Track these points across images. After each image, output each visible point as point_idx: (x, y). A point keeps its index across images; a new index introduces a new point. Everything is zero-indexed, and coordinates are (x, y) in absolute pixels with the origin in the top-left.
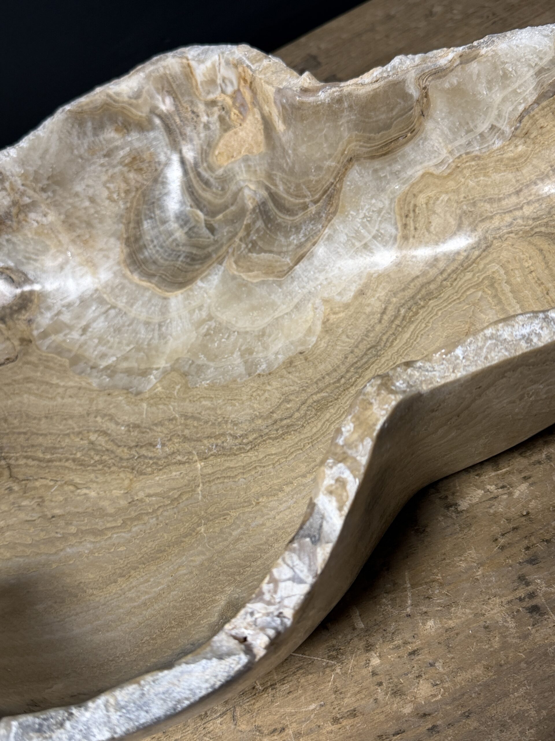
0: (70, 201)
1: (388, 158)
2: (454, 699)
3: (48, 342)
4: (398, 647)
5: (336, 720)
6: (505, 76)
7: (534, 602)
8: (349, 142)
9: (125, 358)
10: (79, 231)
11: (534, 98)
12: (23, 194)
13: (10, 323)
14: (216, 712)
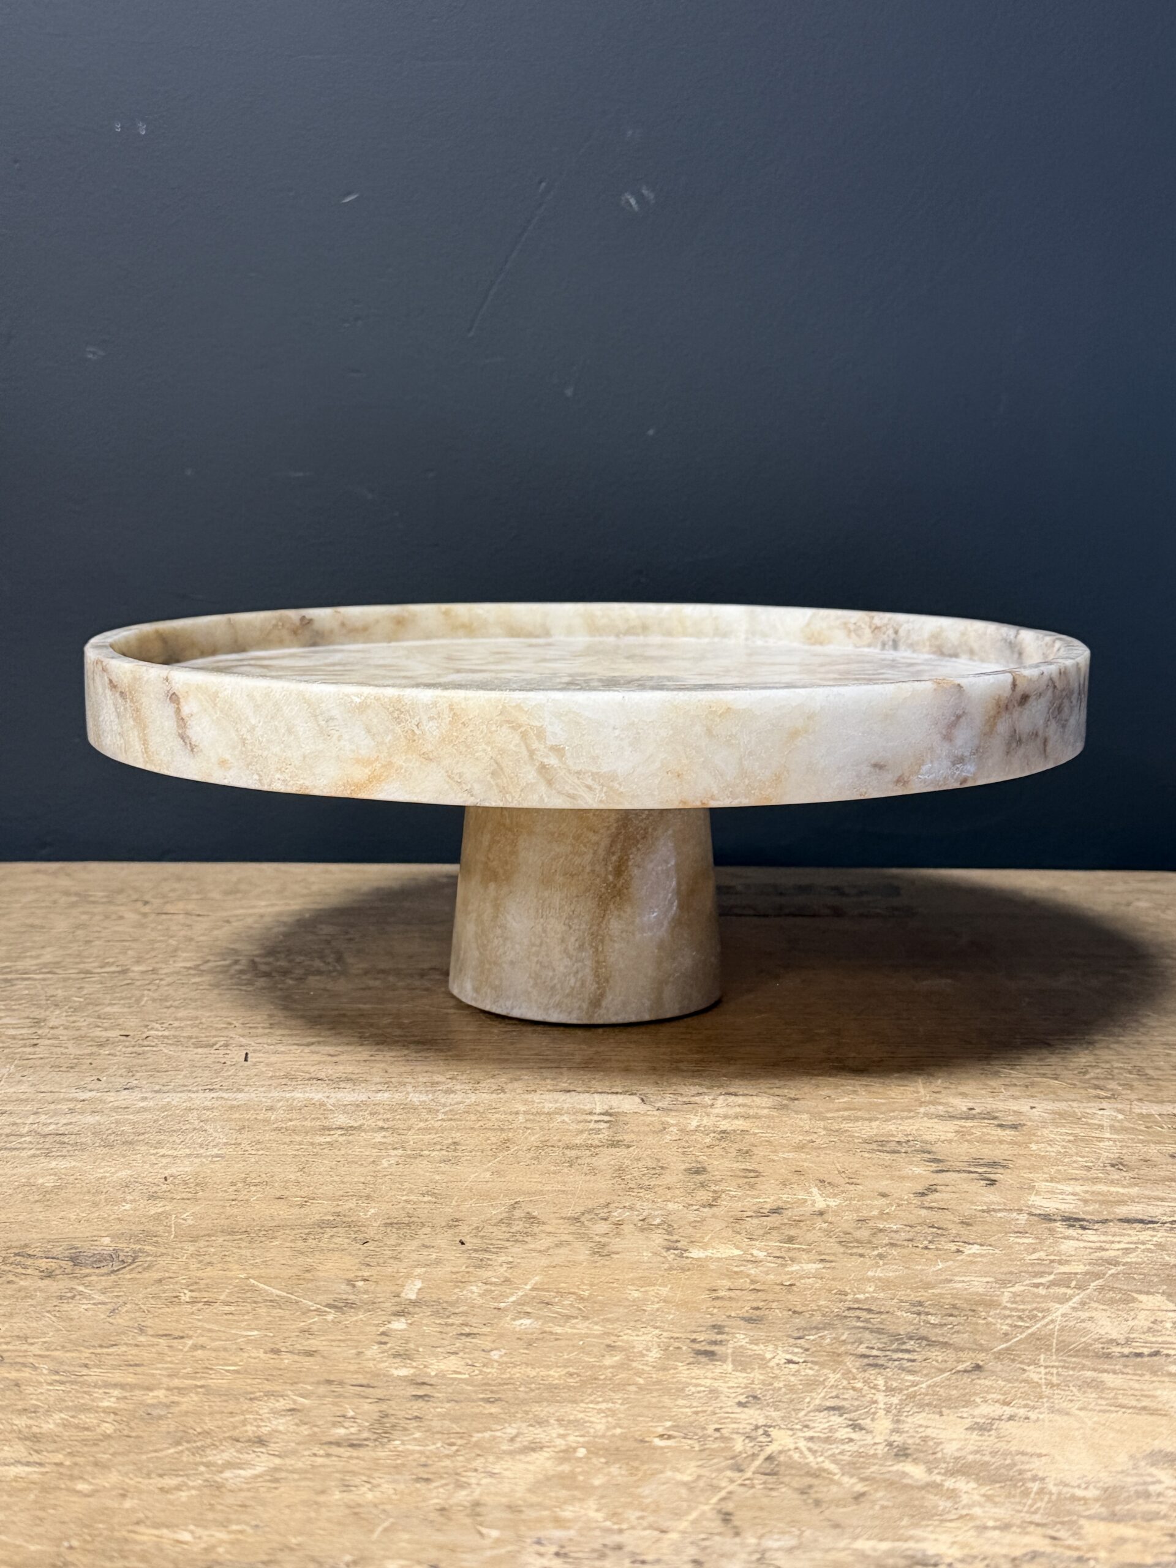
4: (449, 1325)
7: (713, 1348)
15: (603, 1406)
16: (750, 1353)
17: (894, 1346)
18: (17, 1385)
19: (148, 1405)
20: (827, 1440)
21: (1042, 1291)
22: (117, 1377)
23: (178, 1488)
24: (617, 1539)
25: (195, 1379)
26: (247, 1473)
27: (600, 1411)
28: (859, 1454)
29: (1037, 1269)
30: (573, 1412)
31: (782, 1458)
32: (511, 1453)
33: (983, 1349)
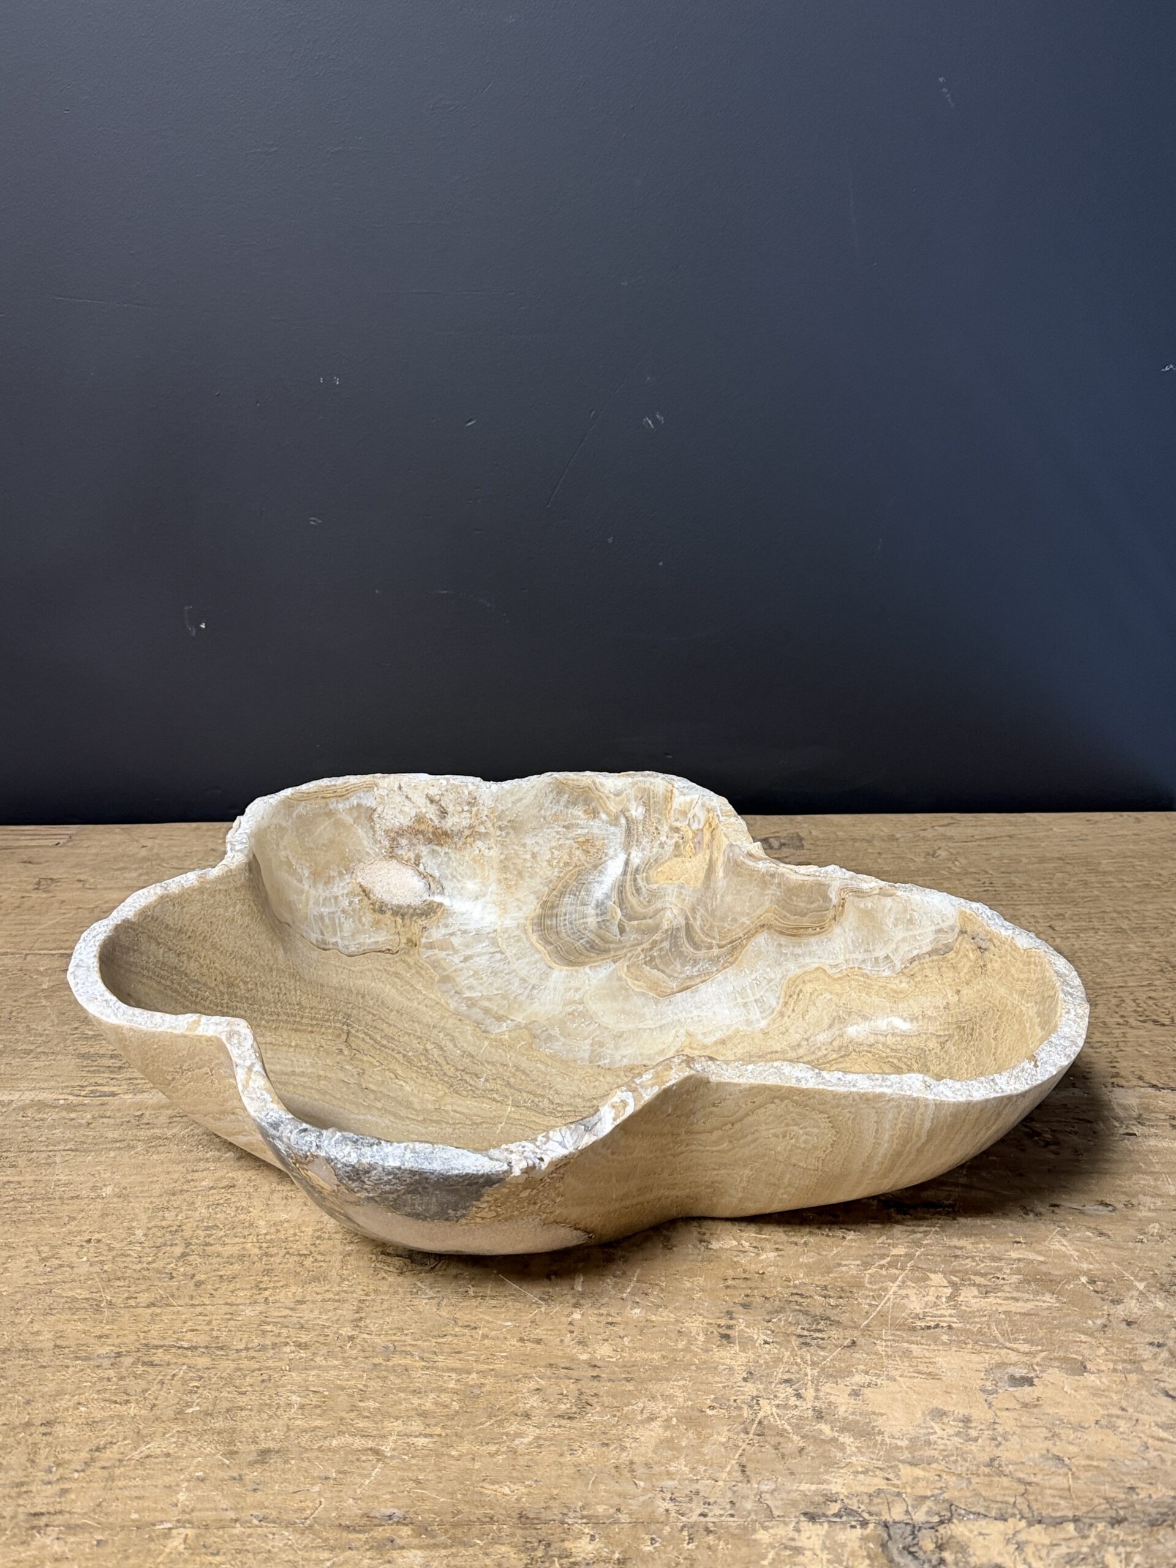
0: (516, 848)
1: (795, 939)
2: (625, 1366)
3: (430, 953)
4: (602, 1315)
5: (522, 1340)
6: (911, 921)
7: (728, 1332)
8: (767, 912)
9: (489, 999)
10: (508, 875)
11: (929, 949)
12: (482, 823)
13: (407, 922)
14: (426, 1294)
15: (681, 1383)
16: (746, 1335)
17: (814, 1327)
18: (407, 1370)
19: (472, 1386)
20: (786, 1407)
21: (884, 1272)
22: (453, 1363)
23: (497, 1453)
24: (696, 1486)
25: (488, 1364)
26: (526, 1440)
27: (680, 1387)
28: (800, 1418)
29: (883, 1251)
30: (668, 1388)
31: (766, 1423)
32: (642, 1422)
33: (857, 1327)
